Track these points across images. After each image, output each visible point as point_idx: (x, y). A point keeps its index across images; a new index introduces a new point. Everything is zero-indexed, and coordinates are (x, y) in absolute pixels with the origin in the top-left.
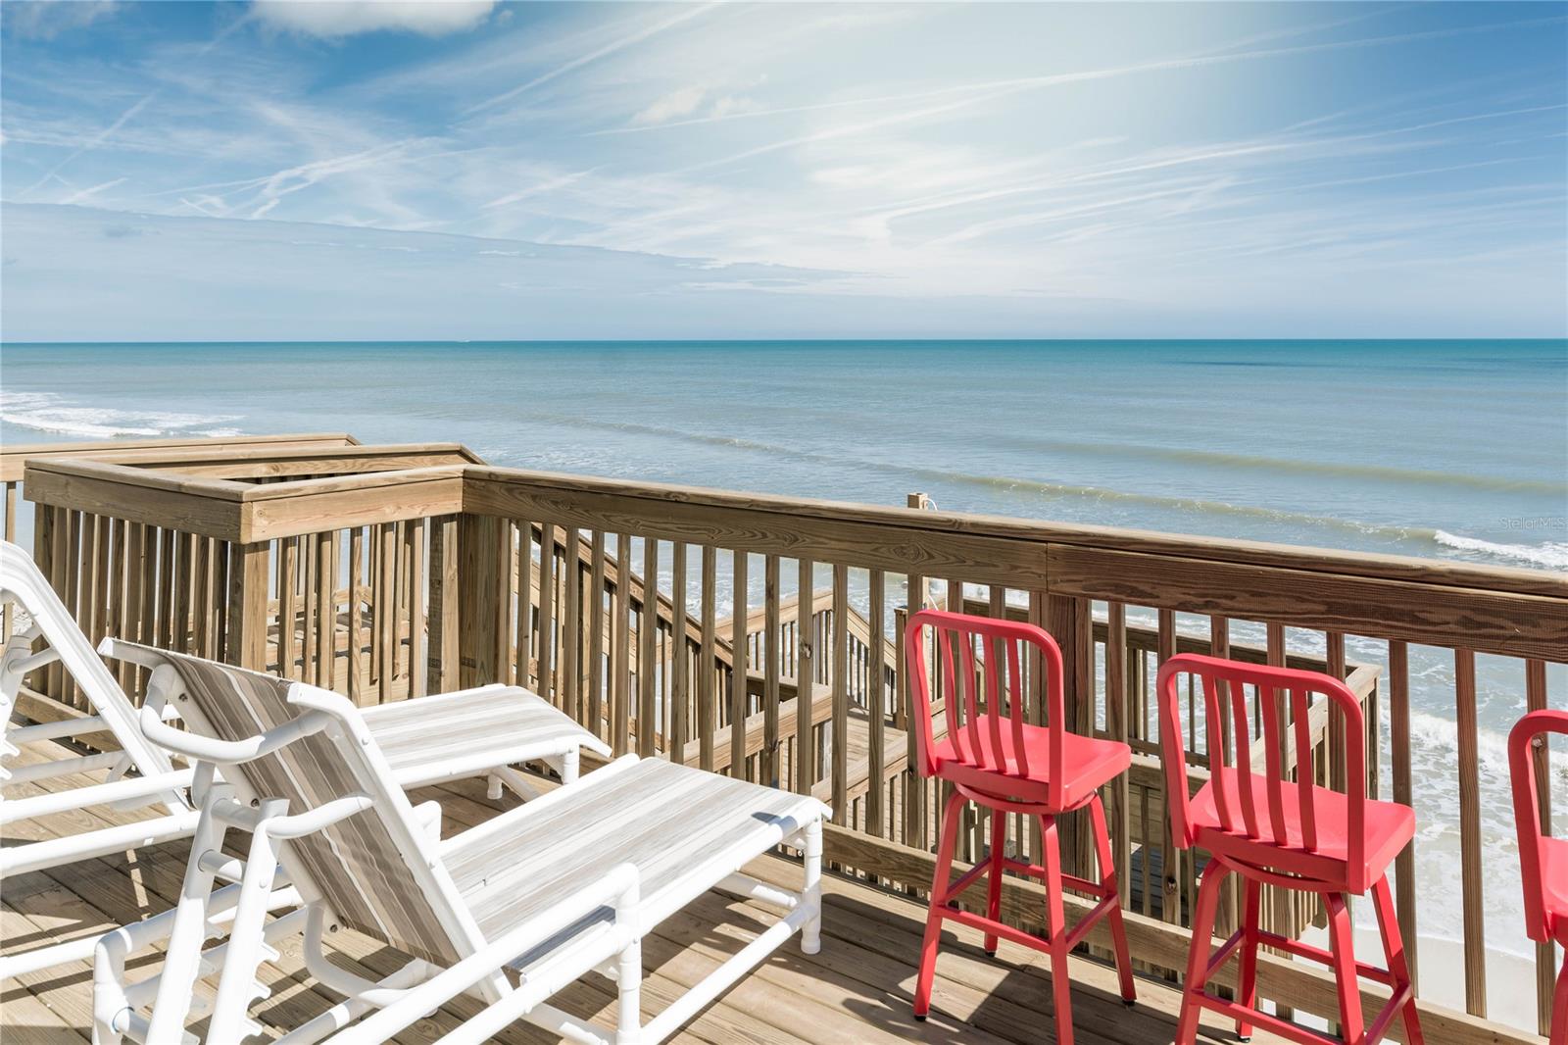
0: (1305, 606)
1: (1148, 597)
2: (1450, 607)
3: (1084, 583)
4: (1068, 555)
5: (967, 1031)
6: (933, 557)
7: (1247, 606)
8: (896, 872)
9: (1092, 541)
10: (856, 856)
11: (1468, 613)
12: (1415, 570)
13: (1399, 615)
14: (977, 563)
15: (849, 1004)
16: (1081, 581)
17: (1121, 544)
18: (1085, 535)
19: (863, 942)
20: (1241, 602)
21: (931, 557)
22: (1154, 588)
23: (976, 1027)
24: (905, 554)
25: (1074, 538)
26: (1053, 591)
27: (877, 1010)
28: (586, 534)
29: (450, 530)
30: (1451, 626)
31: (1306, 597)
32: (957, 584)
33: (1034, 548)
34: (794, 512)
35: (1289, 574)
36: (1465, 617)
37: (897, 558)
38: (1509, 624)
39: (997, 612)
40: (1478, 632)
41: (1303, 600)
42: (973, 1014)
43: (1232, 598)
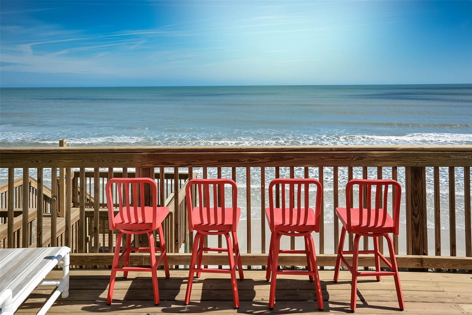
0: (213, 162)
1: (172, 165)
2: (246, 157)
3: (153, 163)
4: (148, 155)
5: (125, 303)
6: (104, 161)
7: (199, 163)
8: (91, 262)
9: (156, 151)
10: (75, 261)
11: (250, 158)
12: (239, 149)
13: (234, 161)
14: (119, 161)
15: (83, 309)
16: (152, 163)
17: (164, 151)
18: (154, 149)
19: (84, 288)
20: (197, 163)
21: (103, 161)
22: (173, 162)
23: (127, 300)
24: (93, 162)
25: (150, 150)
26: (143, 167)
27: (94, 307)
30: (246, 162)
31: (213, 159)
32: (112, 169)
33: (138, 155)
34: (50, 152)
35: (209, 154)
36: (249, 159)
37: (91, 163)
38: (258, 159)
39: (125, 175)
40: (252, 162)
41: (212, 160)
42: (125, 297)
43: (195, 162)
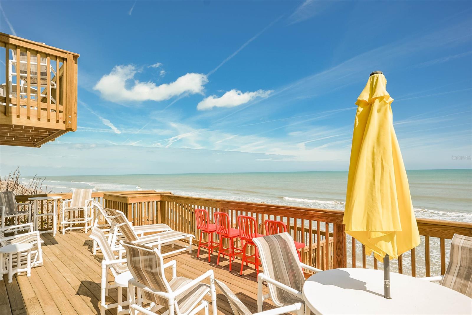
28: (190, 205)
29: (159, 203)
